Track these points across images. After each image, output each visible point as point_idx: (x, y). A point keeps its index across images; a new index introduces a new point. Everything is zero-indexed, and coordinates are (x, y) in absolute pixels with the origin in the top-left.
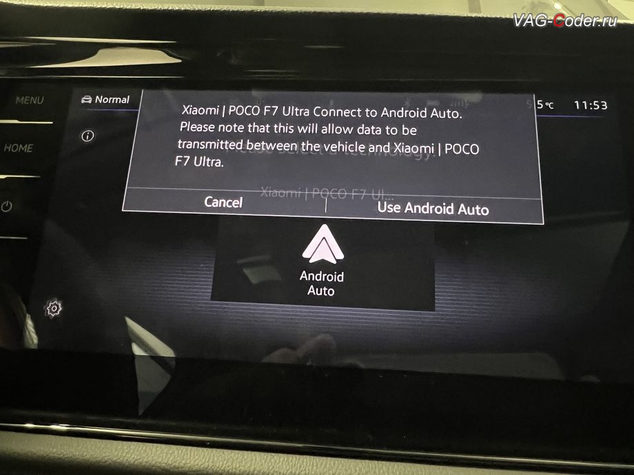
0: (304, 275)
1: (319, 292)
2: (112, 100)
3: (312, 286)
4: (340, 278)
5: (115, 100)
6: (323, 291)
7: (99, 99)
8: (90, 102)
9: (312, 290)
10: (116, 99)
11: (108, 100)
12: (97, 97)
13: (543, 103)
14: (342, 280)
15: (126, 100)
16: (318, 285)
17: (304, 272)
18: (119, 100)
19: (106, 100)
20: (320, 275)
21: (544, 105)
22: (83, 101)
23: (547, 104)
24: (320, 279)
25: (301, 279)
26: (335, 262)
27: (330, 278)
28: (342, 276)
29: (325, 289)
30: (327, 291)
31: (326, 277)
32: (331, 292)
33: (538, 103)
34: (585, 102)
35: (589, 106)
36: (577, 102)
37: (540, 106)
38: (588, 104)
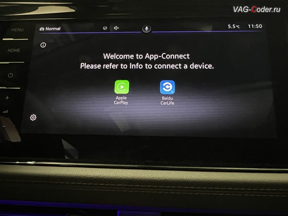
7: (48, 29)
8: (43, 30)
13: (235, 26)
15: (59, 29)
18: (56, 29)
19: (50, 29)
21: (236, 26)
22: (40, 30)
23: (237, 26)
33: (233, 26)
34: (252, 25)
35: (254, 27)
36: (249, 25)
37: (234, 27)
38: (254, 26)
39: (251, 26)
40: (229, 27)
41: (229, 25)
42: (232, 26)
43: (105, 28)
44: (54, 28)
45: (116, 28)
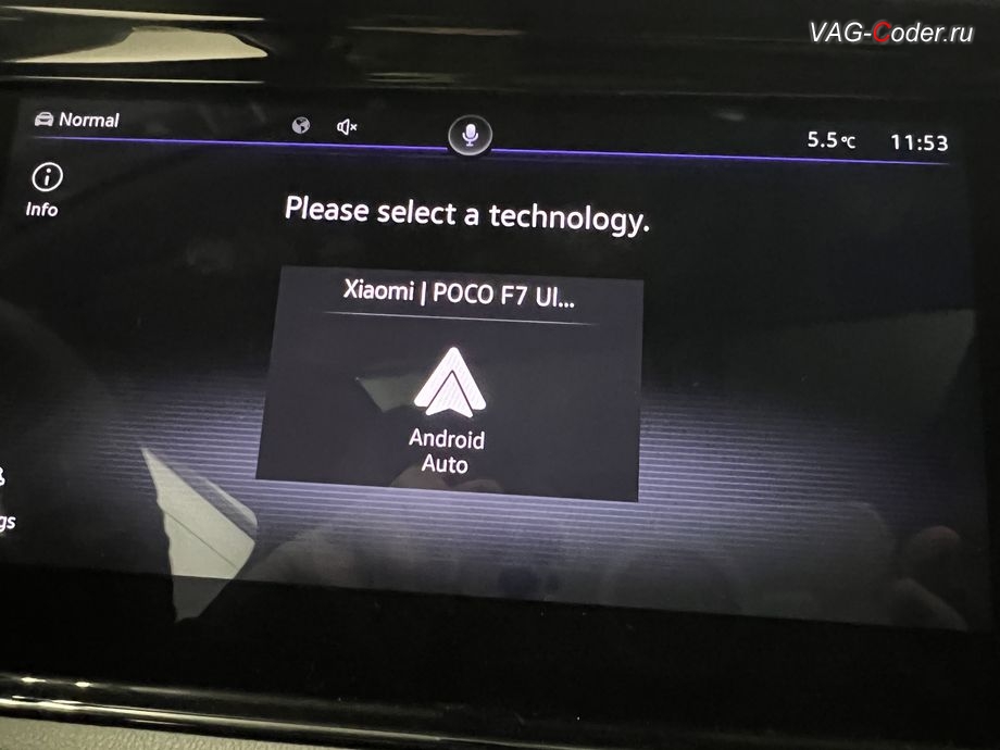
0: (416, 437)
1: (441, 467)
2: (88, 121)
3: (430, 456)
4: (478, 442)
5: (94, 121)
6: (448, 464)
7: (67, 119)
8: (50, 123)
9: (428, 463)
10: (96, 120)
11: (82, 121)
12: (63, 115)
13: (838, 137)
14: (482, 447)
15: (112, 122)
16: (441, 454)
17: (417, 431)
18: (100, 121)
19: (77, 121)
20: (445, 436)
21: (839, 140)
22: (38, 123)
23: (844, 139)
24: (444, 445)
25: (411, 443)
26: (469, 415)
27: (461, 442)
28: (482, 438)
29: (452, 461)
30: (455, 464)
31: (453, 440)
32: (462, 467)
33: (829, 139)
34: (909, 137)
35: (916, 145)
36: (896, 137)
37: (832, 142)
38: (915, 140)
39: (904, 142)
40: (813, 142)
41: (811, 133)
42: (823, 138)
43: (301, 126)
44: (92, 119)
45: (345, 127)
